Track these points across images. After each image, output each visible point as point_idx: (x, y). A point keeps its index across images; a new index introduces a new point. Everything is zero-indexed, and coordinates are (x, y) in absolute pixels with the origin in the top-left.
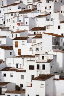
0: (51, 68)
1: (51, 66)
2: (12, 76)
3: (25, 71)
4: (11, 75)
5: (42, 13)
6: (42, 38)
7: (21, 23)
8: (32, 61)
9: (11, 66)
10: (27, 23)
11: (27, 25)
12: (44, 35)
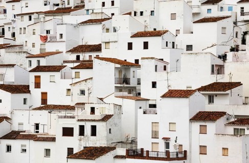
0: (110, 133)
1: (110, 129)
2: (25, 150)
3: (53, 139)
4: (24, 148)
5: (95, 15)
6: (92, 68)
7: (49, 36)
8: (68, 117)
9: (24, 130)
10: (61, 35)
11: (61, 40)
12: (96, 62)
